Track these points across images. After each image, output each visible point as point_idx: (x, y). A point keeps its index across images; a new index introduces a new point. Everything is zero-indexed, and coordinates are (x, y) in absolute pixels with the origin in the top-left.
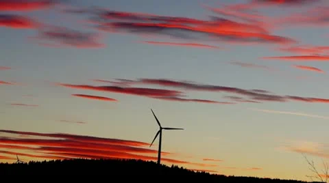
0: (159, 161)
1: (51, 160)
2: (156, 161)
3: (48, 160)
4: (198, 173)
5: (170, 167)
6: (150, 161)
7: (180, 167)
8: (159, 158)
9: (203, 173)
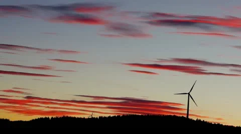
0: (188, 116)
1: (114, 115)
2: (185, 116)
3: (112, 116)
4: (215, 124)
5: (195, 120)
6: (181, 116)
7: (202, 120)
8: (188, 114)
9: (219, 124)
